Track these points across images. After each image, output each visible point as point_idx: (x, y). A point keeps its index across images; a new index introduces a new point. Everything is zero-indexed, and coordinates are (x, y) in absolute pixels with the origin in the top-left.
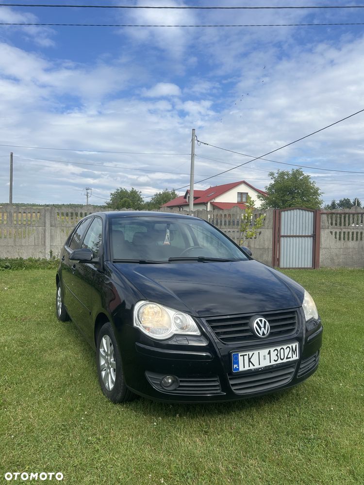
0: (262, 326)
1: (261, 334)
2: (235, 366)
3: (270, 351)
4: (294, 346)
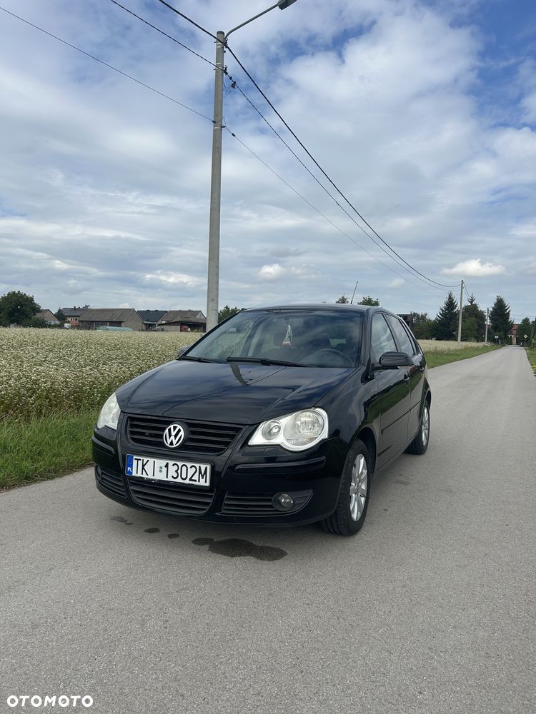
0: (173, 433)
1: (169, 443)
2: (129, 468)
3: (167, 463)
4: (203, 467)
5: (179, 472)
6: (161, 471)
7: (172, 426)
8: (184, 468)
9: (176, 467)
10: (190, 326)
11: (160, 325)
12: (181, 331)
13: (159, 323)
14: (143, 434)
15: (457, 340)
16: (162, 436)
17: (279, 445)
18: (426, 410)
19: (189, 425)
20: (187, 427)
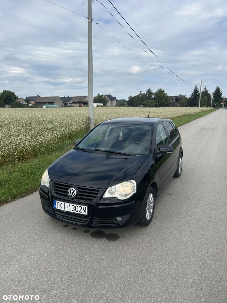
0: (72, 192)
1: (70, 196)
2: (54, 205)
3: (70, 205)
4: (84, 207)
5: (75, 208)
6: (67, 208)
7: (71, 189)
8: (77, 207)
9: (73, 207)
10: (83, 104)
11: (70, 103)
12: (80, 106)
13: (70, 102)
14: (60, 191)
15: (198, 106)
16: (67, 192)
17: (115, 198)
18: (181, 159)
19: (78, 188)
20: (77, 189)
